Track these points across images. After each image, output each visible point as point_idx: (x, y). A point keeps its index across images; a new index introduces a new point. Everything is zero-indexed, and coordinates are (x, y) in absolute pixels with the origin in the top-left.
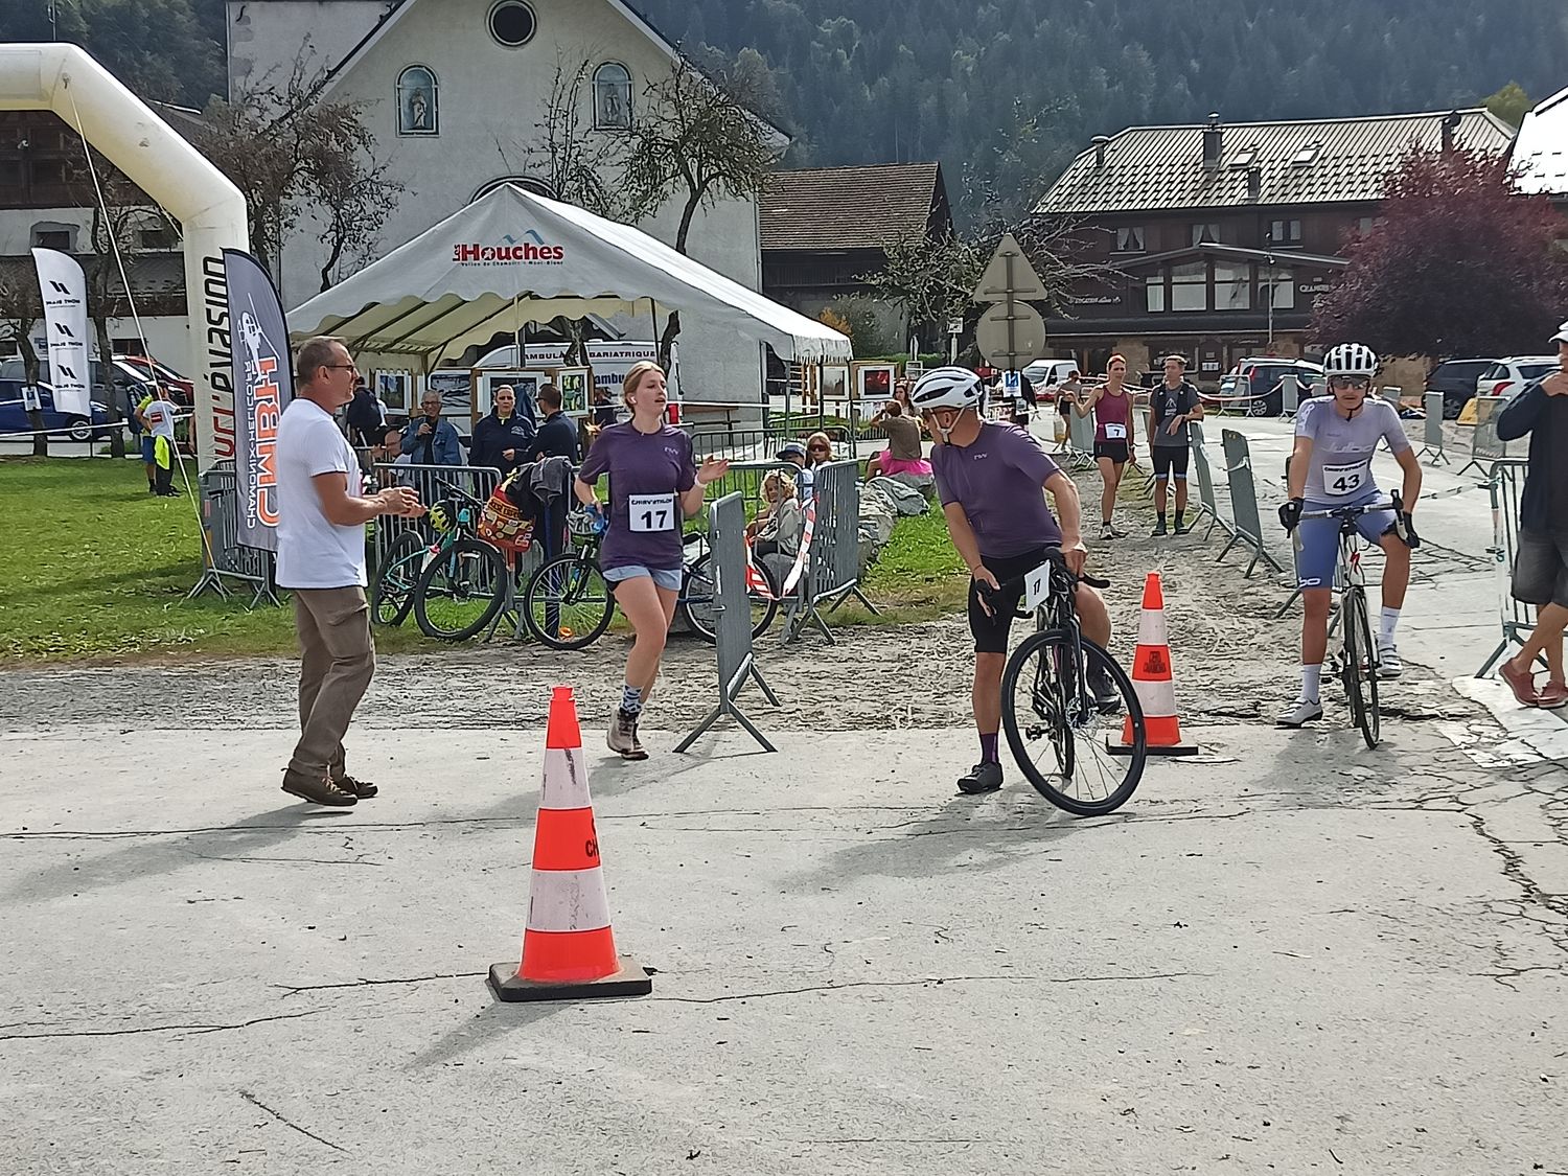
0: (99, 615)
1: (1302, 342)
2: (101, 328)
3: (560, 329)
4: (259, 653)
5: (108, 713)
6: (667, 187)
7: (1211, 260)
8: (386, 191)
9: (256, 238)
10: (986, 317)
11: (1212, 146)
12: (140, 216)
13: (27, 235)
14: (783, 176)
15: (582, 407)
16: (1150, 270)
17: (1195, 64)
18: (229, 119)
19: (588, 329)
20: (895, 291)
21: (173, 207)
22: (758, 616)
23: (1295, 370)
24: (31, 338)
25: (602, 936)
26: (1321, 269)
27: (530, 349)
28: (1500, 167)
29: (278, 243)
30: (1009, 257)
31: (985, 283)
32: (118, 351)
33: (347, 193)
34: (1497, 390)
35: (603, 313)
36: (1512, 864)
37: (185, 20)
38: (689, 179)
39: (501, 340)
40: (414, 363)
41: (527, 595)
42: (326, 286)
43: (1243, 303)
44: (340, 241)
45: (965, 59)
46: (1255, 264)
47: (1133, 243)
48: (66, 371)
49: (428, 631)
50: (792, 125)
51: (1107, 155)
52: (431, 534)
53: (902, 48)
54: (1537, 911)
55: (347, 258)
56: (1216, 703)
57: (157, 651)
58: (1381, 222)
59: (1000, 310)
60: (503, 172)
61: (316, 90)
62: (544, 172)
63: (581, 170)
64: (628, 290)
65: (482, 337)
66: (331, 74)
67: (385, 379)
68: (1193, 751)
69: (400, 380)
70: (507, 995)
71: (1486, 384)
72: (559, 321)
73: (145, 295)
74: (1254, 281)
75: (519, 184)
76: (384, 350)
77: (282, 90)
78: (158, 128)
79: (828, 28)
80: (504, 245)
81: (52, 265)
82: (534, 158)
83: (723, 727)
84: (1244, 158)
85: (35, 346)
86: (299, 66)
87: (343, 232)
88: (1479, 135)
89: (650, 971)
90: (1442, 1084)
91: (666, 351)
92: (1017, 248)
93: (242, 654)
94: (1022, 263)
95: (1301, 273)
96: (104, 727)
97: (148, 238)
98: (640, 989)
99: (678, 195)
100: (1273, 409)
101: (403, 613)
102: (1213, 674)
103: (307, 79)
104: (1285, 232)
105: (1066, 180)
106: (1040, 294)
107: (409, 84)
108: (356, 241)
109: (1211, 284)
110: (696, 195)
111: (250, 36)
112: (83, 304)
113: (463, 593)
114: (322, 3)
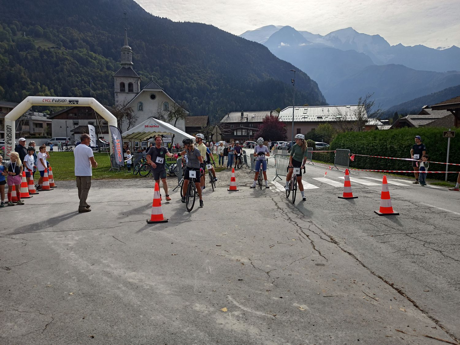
1: (253, 139)
2: (97, 135)
4: (118, 178)
5: (97, 186)
6: (173, 118)
7: (242, 129)
8: (136, 118)
9: (119, 124)
10: (213, 136)
11: (242, 115)
12: (103, 121)
13: (87, 123)
14: (188, 117)
16: (234, 130)
17: (240, 104)
18: (114, 108)
21: (107, 119)
23: (252, 143)
25: (162, 215)
26: (255, 130)
28: (277, 118)
29: (122, 125)
30: (217, 128)
31: (213, 132)
32: (100, 138)
33: (131, 118)
34: (276, 145)
35: (164, 134)
36: (276, 204)
37: (109, 95)
38: (176, 117)
39: (151, 138)
40: (140, 141)
42: (128, 130)
43: (246, 134)
44: (130, 124)
45: (212, 103)
46: (247, 129)
47: (232, 126)
49: (140, 175)
50: (190, 111)
51: (229, 115)
52: (141, 163)
53: (204, 101)
54: (279, 210)
55: (131, 127)
56: (241, 184)
57: (104, 178)
58: (263, 124)
59: (215, 134)
60: (152, 116)
61: (127, 105)
62: (157, 116)
63: (162, 116)
64: (167, 131)
65: (149, 137)
66: (129, 103)
67: (136, 143)
68: (238, 190)
69: (138, 143)
70: (149, 223)
71: (275, 145)
73: (103, 131)
74: (247, 131)
75: (154, 118)
76: (135, 139)
77: (122, 105)
78: (105, 109)
79: (194, 98)
80: (151, 125)
81: (90, 127)
82: (156, 114)
83: (179, 188)
84: (246, 116)
86: (124, 101)
87: (130, 123)
88: (274, 114)
89: (168, 219)
90: (267, 232)
91: (173, 139)
92: (218, 127)
93: (115, 178)
94: (218, 129)
95: (253, 131)
97: (104, 124)
98: (166, 222)
99: (175, 119)
100: (249, 148)
101: (137, 173)
102: (241, 181)
103: (125, 103)
104: (251, 126)
105: (224, 118)
106: (221, 133)
107: (139, 104)
108: (132, 124)
109: (242, 132)
110: (177, 119)
111: (118, 97)
112: (95, 132)
113: (145, 170)
114: (127, 93)
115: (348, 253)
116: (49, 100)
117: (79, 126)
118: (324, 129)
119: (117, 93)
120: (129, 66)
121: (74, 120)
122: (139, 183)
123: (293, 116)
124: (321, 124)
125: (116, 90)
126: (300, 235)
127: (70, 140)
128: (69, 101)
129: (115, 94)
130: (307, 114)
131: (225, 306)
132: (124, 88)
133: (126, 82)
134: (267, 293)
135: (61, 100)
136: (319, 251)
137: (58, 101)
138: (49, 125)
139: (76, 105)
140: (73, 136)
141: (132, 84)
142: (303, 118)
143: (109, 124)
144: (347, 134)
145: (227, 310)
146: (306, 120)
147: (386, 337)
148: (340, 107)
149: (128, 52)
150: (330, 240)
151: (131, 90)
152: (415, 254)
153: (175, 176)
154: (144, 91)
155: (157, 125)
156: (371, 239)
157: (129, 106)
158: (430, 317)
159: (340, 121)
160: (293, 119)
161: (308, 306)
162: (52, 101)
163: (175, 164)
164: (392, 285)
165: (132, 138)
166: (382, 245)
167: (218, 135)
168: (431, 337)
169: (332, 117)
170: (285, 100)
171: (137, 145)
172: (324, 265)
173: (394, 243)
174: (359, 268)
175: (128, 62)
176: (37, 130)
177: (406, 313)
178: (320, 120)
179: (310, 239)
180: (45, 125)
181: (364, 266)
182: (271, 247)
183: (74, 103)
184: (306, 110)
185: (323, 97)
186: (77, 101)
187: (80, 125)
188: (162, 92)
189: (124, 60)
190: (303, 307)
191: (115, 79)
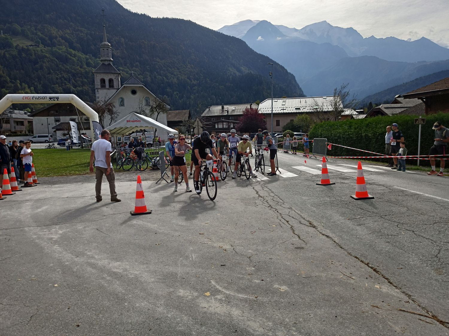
0: (79, 169)
2: (79, 132)
3: (141, 131)
5: (80, 181)
6: (154, 113)
7: (223, 122)
8: (118, 113)
9: (100, 120)
10: (195, 128)
11: (223, 108)
12: (84, 117)
13: (69, 120)
14: (170, 111)
15: (144, 141)
16: (215, 123)
17: (220, 98)
18: (96, 104)
19: (145, 131)
20: (184, 126)
21: (88, 116)
22: (166, 166)
24: (70, 133)
25: (145, 207)
26: (236, 123)
27: (137, 133)
28: (257, 110)
29: (103, 120)
30: (198, 121)
31: (195, 124)
32: (82, 135)
33: (112, 114)
35: (146, 129)
36: (257, 193)
37: (90, 91)
39: (133, 132)
40: (122, 136)
41: (137, 164)
42: (110, 125)
43: (227, 127)
44: (112, 120)
45: (192, 97)
46: (228, 122)
47: (214, 120)
48: (75, 137)
49: (124, 169)
50: (171, 105)
51: (210, 109)
53: (184, 96)
54: (260, 198)
55: (113, 122)
58: (243, 117)
59: (197, 128)
60: (133, 111)
61: (108, 101)
62: (139, 111)
63: (143, 110)
64: (150, 126)
65: (131, 132)
66: (110, 98)
67: (118, 138)
68: (220, 181)
69: (120, 138)
70: (133, 215)
72: (141, 130)
73: (85, 127)
74: (228, 124)
76: (118, 134)
77: (103, 100)
78: (86, 105)
79: (175, 93)
80: (133, 120)
81: (72, 123)
82: (137, 109)
83: (162, 180)
84: (227, 109)
85: (70, 134)
86: (105, 97)
87: (112, 119)
88: (254, 106)
89: (151, 211)
90: (248, 219)
91: (155, 133)
94: (199, 122)
95: (234, 123)
96: (80, 183)
97: (86, 120)
98: (150, 213)
99: (156, 114)
101: (120, 167)
103: (106, 99)
104: (232, 118)
105: (205, 112)
106: (202, 126)
107: (120, 100)
108: (114, 120)
109: (223, 125)
110: (158, 114)
111: (99, 93)
112: (77, 128)
113: (128, 164)
114: (108, 89)
115: (326, 236)
116: (29, 98)
117: (61, 123)
118: (302, 120)
119: (98, 89)
120: (108, 62)
121: (56, 117)
122: (122, 177)
123: (272, 108)
124: (300, 115)
125: (96, 87)
126: (280, 220)
127: (52, 137)
128: (49, 98)
129: (96, 90)
130: (286, 106)
131: (208, 290)
132: (104, 84)
133: (107, 78)
134: (249, 277)
135: (41, 97)
136: (299, 235)
137: (39, 98)
138: (30, 123)
139: (56, 102)
140: (55, 133)
141: (113, 80)
142: (281, 109)
143: (90, 119)
144: (324, 123)
145: (210, 294)
146: (285, 111)
147: (362, 313)
148: (317, 98)
149: (107, 48)
150: (309, 225)
151: (111, 86)
152: (389, 234)
153: (158, 169)
154: (124, 87)
155: (139, 120)
156: (348, 222)
157: (110, 101)
158: (404, 292)
159: (318, 113)
160: (272, 110)
161: (288, 287)
162: (33, 98)
163: (158, 157)
164: (367, 264)
165: (114, 133)
166: (358, 228)
167: (199, 128)
168: (404, 311)
169: (309, 108)
170: (264, 93)
171: (120, 140)
172: (303, 248)
173: (369, 225)
174: (336, 250)
175: (108, 59)
176: (19, 128)
177: (381, 290)
178: (298, 111)
179: (289, 224)
180: (26, 123)
181: (341, 248)
182: (252, 233)
183: (55, 100)
184: (284, 102)
185: (300, 89)
186: (58, 98)
187: (62, 121)
188: (142, 87)
189: (103, 56)
190: (284, 288)
191: (95, 75)
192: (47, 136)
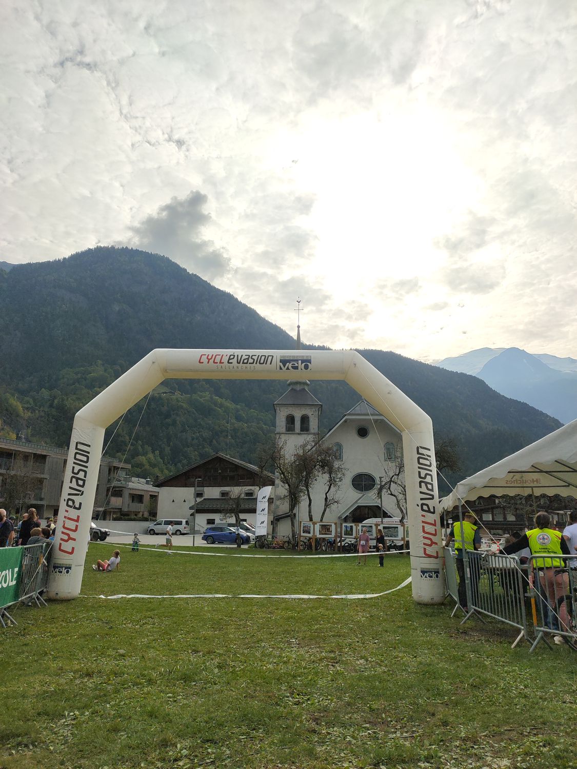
13: (219, 493)
116: (218, 359)
117: (205, 499)
120: (302, 387)
121: (197, 489)
128: (281, 361)
132: (293, 426)
133: (298, 414)
138: (154, 498)
140: (192, 517)
141: (308, 418)
151: (305, 428)
162: (229, 359)
175: (300, 380)
176: (135, 507)
180: (146, 499)
183: (296, 368)
186: (306, 361)
187: (206, 496)
191: (278, 408)
192: (180, 523)
